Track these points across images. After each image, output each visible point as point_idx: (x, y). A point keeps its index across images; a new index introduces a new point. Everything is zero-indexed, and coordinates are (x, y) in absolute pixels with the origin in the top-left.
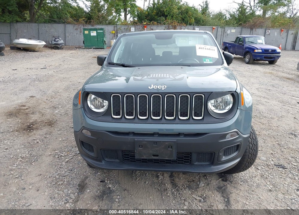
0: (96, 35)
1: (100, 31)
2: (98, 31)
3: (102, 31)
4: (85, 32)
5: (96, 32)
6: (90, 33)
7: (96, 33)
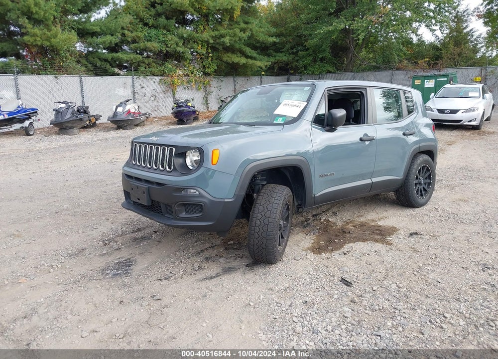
0: (433, 86)
1: (443, 79)
2: (438, 79)
3: (446, 79)
4: (416, 81)
5: (434, 80)
6: (423, 83)
7: (434, 83)
